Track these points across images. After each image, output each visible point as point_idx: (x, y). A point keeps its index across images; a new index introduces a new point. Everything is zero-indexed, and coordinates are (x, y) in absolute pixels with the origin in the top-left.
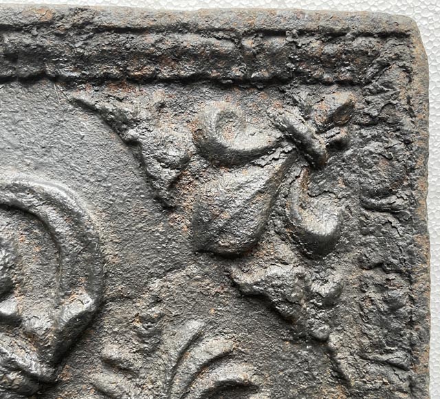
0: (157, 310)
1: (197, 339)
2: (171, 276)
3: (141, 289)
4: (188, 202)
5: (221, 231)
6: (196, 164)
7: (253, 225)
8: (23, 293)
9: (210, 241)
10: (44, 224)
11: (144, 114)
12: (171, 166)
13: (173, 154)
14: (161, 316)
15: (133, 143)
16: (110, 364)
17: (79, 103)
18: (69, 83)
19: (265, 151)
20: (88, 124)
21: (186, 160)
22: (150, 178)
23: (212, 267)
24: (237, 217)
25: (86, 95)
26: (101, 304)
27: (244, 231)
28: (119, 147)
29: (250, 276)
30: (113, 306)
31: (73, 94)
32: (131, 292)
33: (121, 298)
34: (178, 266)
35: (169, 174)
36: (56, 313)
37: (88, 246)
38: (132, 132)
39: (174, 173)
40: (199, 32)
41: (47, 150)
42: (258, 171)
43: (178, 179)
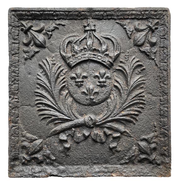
0: (128, 54)
1: (134, 59)
2: (130, 49)
3: (125, 51)
4: (133, 38)
5: (138, 41)
6: (134, 31)
7: (143, 40)
8: (109, 51)
9: (136, 43)
10: (112, 41)
11: (127, 24)
12: (131, 32)
13: (131, 30)
14: (129, 55)
15: (125, 28)
16: (121, 62)
17: (117, 23)
18: (115, 19)
19: (145, 29)
20: (118, 26)
21: (133, 31)
22: (127, 33)
23: (137, 48)
24: (141, 39)
25: (118, 21)
26: (120, 53)
27: (142, 41)
28: (122, 29)
29: (143, 49)
30: (121, 54)
31: (116, 21)
32: (124, 52)
33: (123, 53)
34: (131, 48)
35: (130, 33)
36: (114, 54)
37: (118, 44)
38: (125, 27)
39: (131, 33)
40: (135, 11)
41: (112, 30)
42: (144, 32)
43: (131, 34)
